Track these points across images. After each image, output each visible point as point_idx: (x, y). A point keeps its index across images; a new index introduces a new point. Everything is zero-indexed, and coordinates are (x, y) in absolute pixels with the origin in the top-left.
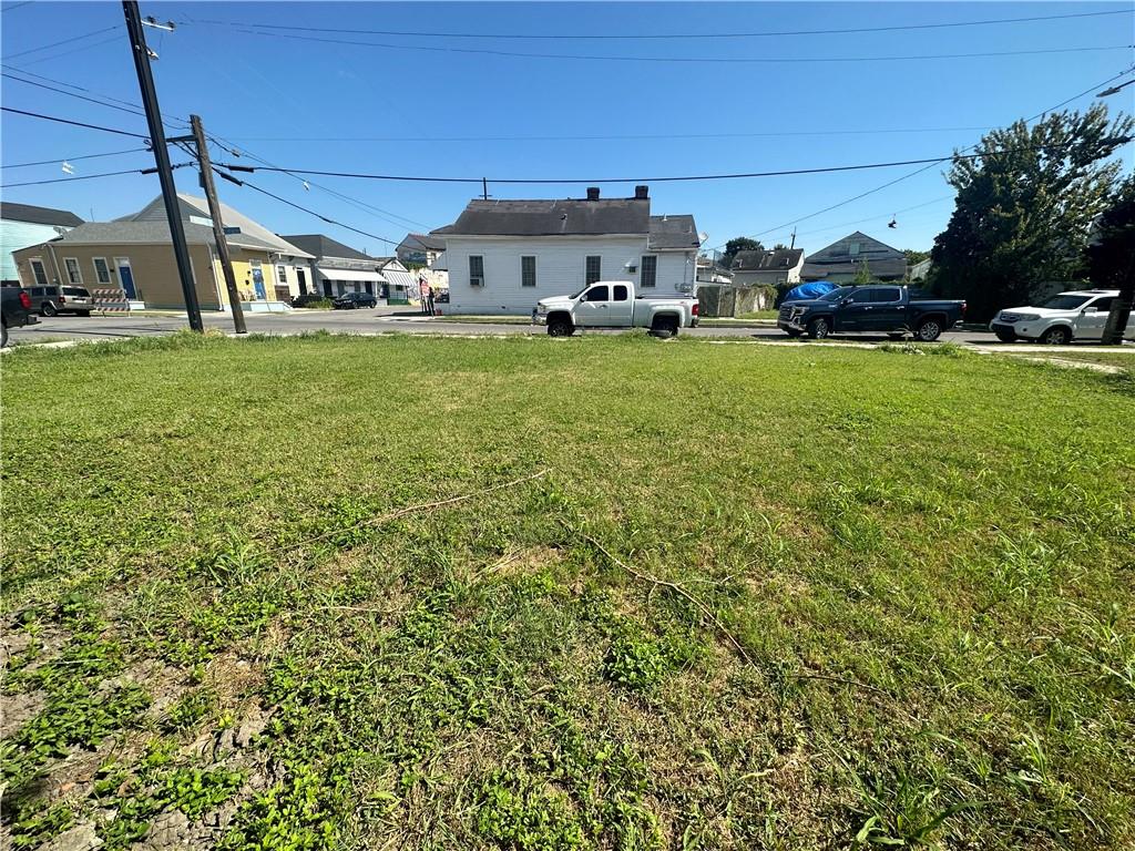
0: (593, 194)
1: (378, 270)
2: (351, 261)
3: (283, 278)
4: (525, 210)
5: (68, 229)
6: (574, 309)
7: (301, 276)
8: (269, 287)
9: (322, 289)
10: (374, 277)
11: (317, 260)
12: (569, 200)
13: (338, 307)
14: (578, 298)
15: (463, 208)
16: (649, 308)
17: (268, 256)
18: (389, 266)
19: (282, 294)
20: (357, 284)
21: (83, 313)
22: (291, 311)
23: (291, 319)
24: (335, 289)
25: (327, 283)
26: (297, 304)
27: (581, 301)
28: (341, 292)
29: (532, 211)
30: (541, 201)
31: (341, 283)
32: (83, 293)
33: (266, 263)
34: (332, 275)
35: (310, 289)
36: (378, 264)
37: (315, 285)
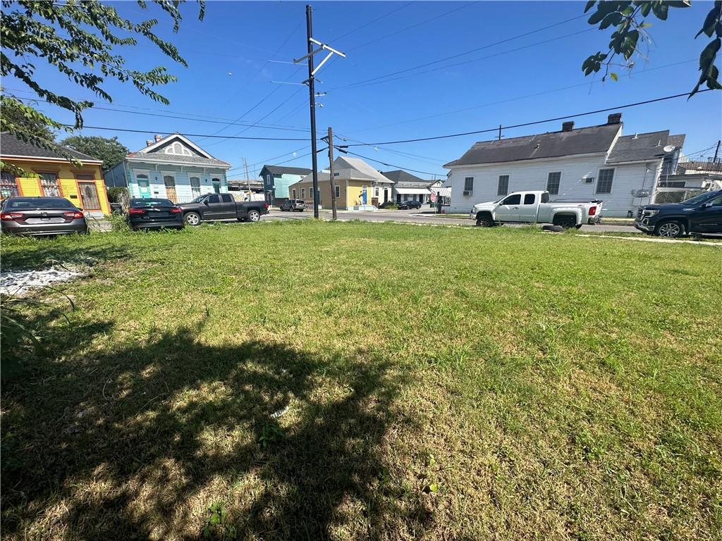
0: (568, 127)
1: (428, 188)
2: (413, 183)
3: (377, 194)
4: (511, 145)
5: (305, 176)
6: (495, 210)
7: (386, 192)
8: (369, 199)
9: (395, 199)
10: (425, 192)
11: (395, 184)
12: (548, 133)
13: (399, 209)
14: (498, 203)
15: (469, 149)
16: (550, 210)
17: (371, 183)
18: (436, 185)
19: (375, 202)
20: (415, 196)
21: (301, 210)
22: (376, 210)
23: (375, 214)
24: (402, 199)
25: (399, 196)
26: (380, 207)
27: (500, 205)
28: (406, 199)
29: (515, 145)
30: (524, 137)
31: (406, 196)
32: (302, 202)
33: (369, 186)
34: (401, 191)
35: (390, 199)
36: (428, 184)
37: (392, 197)
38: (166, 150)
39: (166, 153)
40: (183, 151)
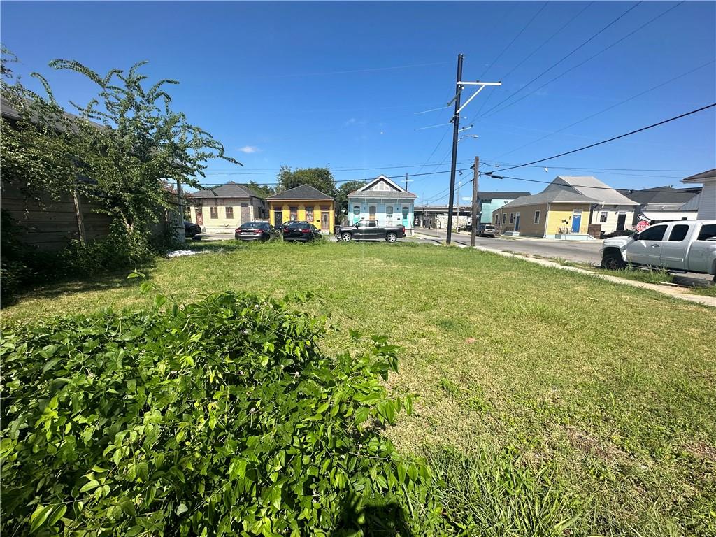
7: (623, 218)
8: (584, 227)
11: (643, 206)
16: (710, 252)
27: (635, 239)
32: (493, 228)
38: (374, 189)
39: (374, 190)
40: (385, 188)
